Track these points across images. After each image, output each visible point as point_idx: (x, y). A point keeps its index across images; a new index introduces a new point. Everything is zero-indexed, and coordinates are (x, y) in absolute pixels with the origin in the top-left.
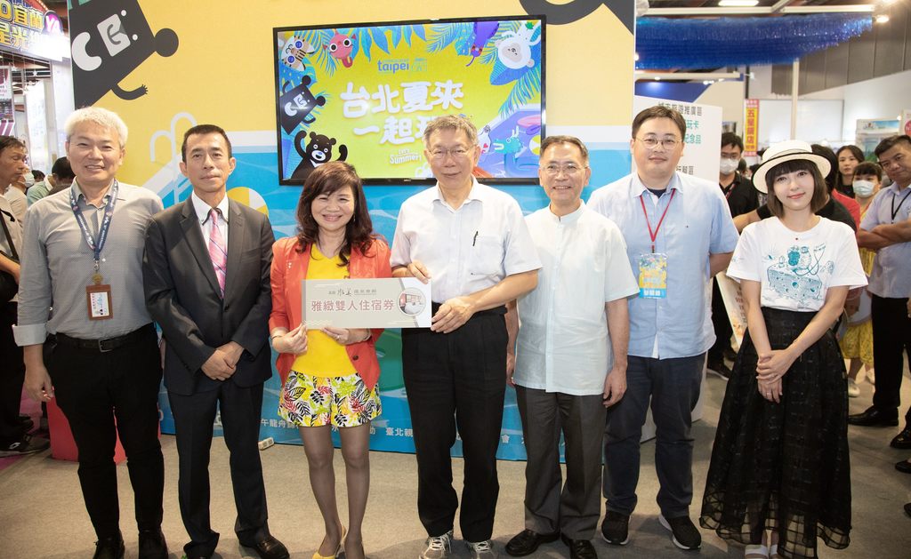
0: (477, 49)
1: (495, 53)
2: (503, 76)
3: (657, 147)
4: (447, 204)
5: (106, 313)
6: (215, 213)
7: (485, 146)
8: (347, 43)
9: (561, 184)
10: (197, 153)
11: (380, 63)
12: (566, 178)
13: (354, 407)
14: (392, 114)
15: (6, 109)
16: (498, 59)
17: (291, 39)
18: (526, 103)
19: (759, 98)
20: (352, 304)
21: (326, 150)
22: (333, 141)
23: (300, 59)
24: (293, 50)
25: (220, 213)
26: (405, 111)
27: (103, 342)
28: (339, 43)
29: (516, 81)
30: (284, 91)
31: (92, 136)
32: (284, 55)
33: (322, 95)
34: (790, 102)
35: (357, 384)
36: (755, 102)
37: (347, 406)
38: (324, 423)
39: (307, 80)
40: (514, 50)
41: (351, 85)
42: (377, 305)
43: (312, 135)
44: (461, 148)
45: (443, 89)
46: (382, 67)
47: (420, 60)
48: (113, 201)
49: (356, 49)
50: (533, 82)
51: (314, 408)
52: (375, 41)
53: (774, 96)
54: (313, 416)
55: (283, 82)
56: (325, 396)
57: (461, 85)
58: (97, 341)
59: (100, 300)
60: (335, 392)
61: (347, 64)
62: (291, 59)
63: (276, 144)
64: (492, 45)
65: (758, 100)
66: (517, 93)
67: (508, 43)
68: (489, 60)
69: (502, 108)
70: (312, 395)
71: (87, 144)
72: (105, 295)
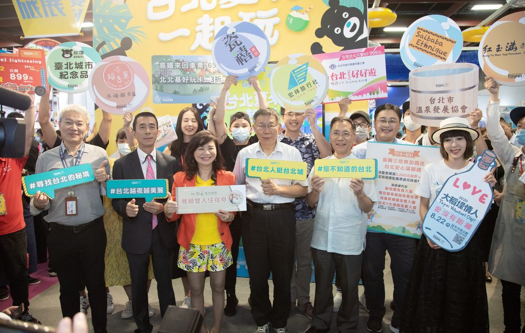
3: (387, 124)
4: (264, 153)
5: (74, 212)
6: (149, 157)
9: (341, 142)
10: (142, 126)
11: (243, 83)
12: (343, 139)
13: (221, 260)
14: (250, 108)
20: (204, 200)
25: (152, 157)
27: (76, 227)
31: (73, 118)
35: (222, 248)
37: (217, 260)
38: (205, 270)
42: (218, 200)
44: (273, 125)
46: (244, 85)
48: (81, 153)
51: (200, 262)
54: (199, 267)
56: (206, 255)
58: (72, 227)
59: (72, 205)
60: (211, 253)
70: (199, 255)
71: (70, 122)
72: (74, 203)
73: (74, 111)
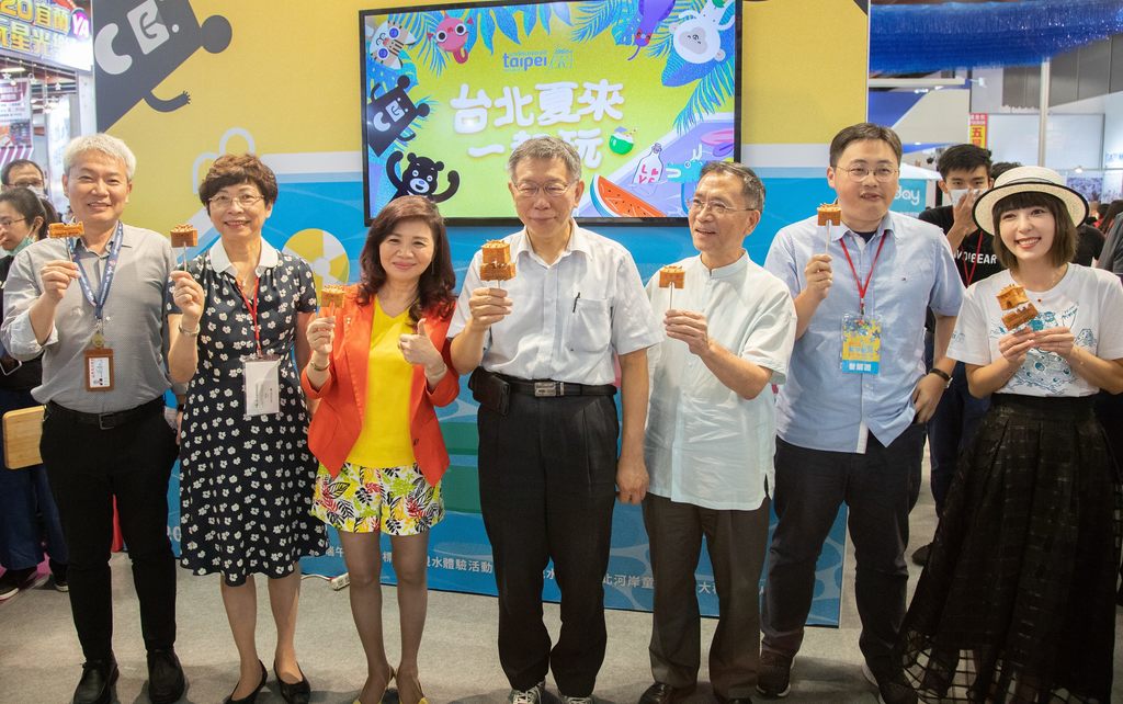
0: (643, 36)
1: (669, 42)
2: (680, 74)
3: (868, 179)
4: (537, 258)
5: (106, 383)
7: (654, 172)
8: (460, 29)
11: (506, 57)
12: (710, 219)
13: (411, 511)
14: (524, 128)
15: (24, 132)
16: (673, 50)
17: (384, 25)
18: (713, 112)
19: (987, 112)
21: (430, 178)
22: (440, 166)
23: (395, 53)
24: (385, 41)
26: (541, 123)
27: (104, 418)
28: (450, 30)
29: (698, 81)
30: (372, 97)
32: (373, 48)
33: (425, 101)
34: (1038, 117)
35: (415, 482)
36: (983, 117)
37: (402, 508)
38: (371, 530)
39: (405, 82)
40: (696, 37)
41: (465, 88)
43: (411, 157)
44: (557, 185)
45: (594, 93)
46: (510, 62)
47: (562, 52)
48: (117, 247)
49: (473, 40)
50: (723, 82)
51: (359, 509)
52: (500, 27)
53: (1007, 109)
54: (358, 520)
55: (372, 84)
56: (374, 495)
57: (620, 86)
58: (97, 415)
59: (100, 367)
60: (387, 489)
61: (461, 60)
62: (383, 53)
63: (361, 170)
64: (665, 30)
65: (986, 115)
66: (701, 98)
67: (687, 27)
68: (659, 52)
69: (679, 118)
70: (357, 493)
71: (91, 176)
72: (105, 361)
73: (98, 149)
